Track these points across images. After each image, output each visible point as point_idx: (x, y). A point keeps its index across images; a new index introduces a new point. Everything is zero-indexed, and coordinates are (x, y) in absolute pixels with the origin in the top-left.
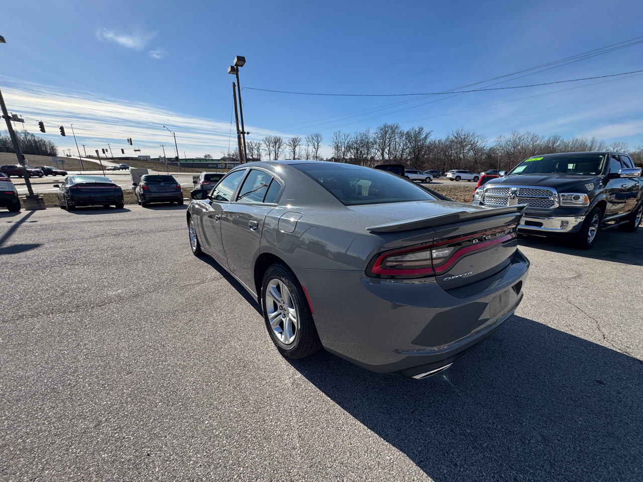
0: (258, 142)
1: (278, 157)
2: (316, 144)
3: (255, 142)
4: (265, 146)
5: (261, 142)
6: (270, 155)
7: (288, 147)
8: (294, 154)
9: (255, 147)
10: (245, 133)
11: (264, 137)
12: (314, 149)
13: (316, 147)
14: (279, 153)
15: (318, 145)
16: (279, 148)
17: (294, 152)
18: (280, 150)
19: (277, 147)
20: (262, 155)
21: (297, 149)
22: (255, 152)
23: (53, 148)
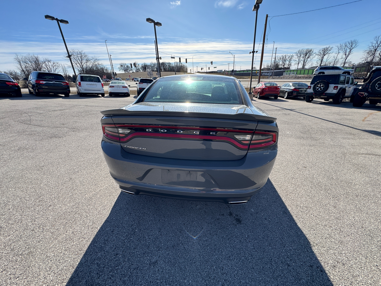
0: (291, 55)
1: (305, 65)
2: (348, 50)
3: (288, 55)
4: (297, 57)
5: (294, 55)
6: (299, 64)
7: (317, 56)
8: (322, 61)
9: (288, 59)
10: (255, 52)
11: (297, 51)
12: (344, 56)
13: (347, 54)
14: (307, 62)
15: (350, 52)
16: (309, 57)
17: (322, 60)
18: (309, 59)
19: (306, 57)
20: (292, 64)
21: (325, 57)
22: (287, 62)
23: (186, 69)
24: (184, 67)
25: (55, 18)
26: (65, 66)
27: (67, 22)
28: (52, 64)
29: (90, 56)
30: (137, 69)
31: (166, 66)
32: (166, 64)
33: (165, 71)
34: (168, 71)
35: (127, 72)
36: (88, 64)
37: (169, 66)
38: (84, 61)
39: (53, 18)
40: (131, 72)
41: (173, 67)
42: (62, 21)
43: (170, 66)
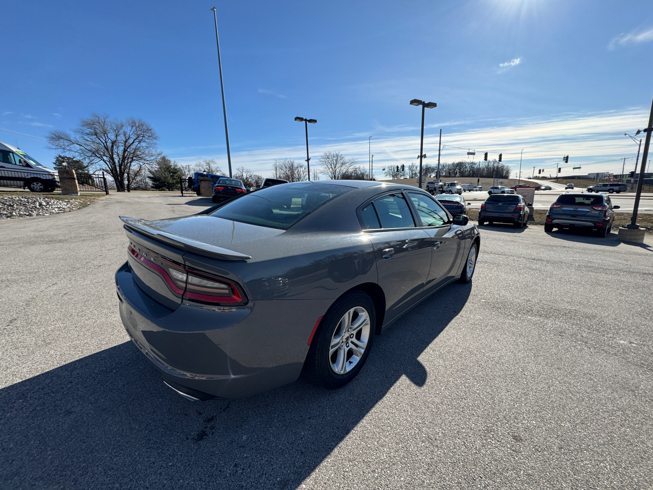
23: (508, 172)
24: (502, 169)
25: (304, 119)
26: (318, 171)
27: (315, 121)
28: (303, 169)
29: (347, 159)
30: (412, 174)
31: (466, 167)
32: (465, 165)
33: (462, 176)
34: (469, 176)
35: (396, 179)
36: (342, 168)
37: (472, 167)
38: (338, 165)
39: (301, 119)
40: (402, 178)
41: (479, 169)
42: (311, 121)
43: (474, 167)
